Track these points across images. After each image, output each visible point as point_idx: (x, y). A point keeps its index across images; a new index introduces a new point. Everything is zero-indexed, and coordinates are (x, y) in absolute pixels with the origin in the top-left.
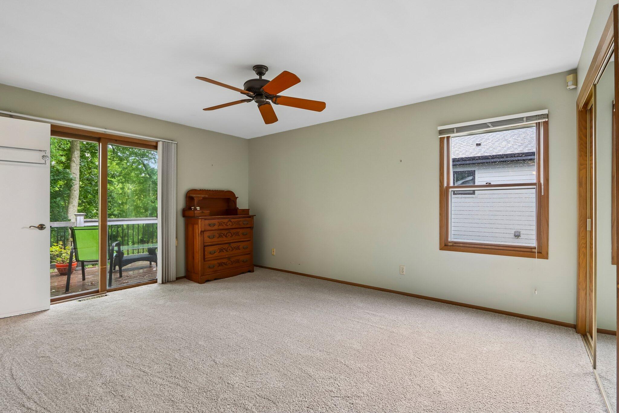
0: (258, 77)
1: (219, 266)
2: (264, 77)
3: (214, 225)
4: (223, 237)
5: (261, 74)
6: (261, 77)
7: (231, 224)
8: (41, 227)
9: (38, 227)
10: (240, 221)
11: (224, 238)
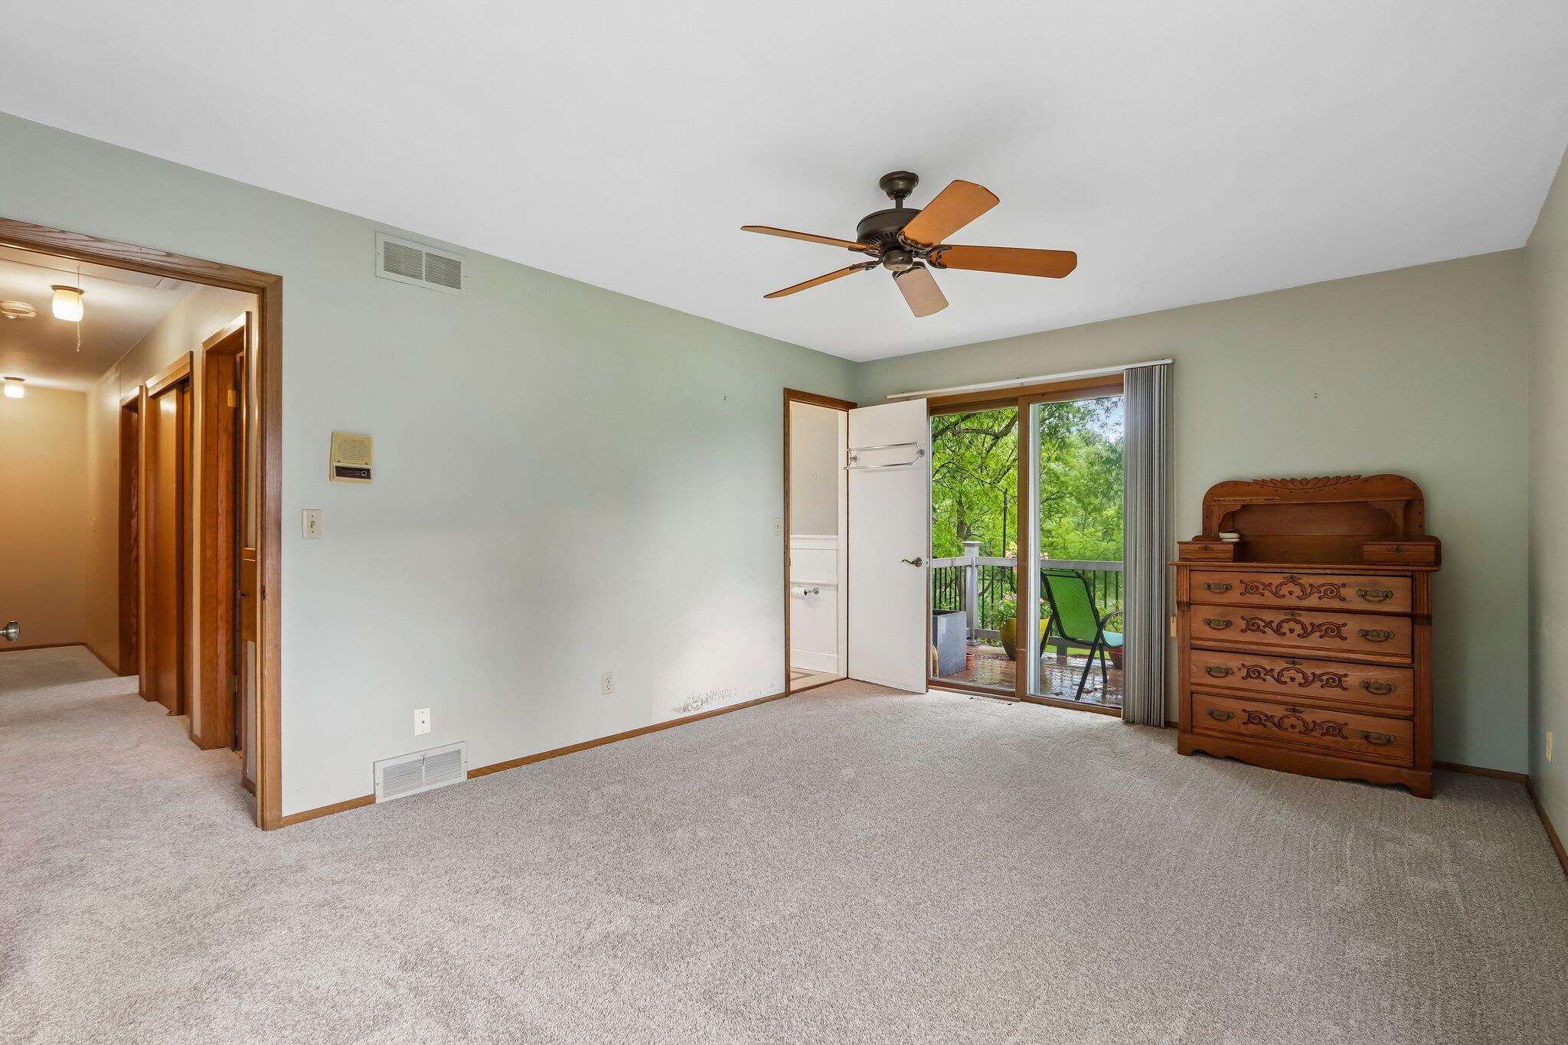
0: (891, 204)
1: (1249, 721)
2: (908, 203)
3: (1228, 588)
4: (1264, 632)
5: (899, 195)
6: (899, 204)
7: (1297, 591)
8: (917, 562)
9: (913, 563)
10: (1344, 585)
11: (1271, 637)
